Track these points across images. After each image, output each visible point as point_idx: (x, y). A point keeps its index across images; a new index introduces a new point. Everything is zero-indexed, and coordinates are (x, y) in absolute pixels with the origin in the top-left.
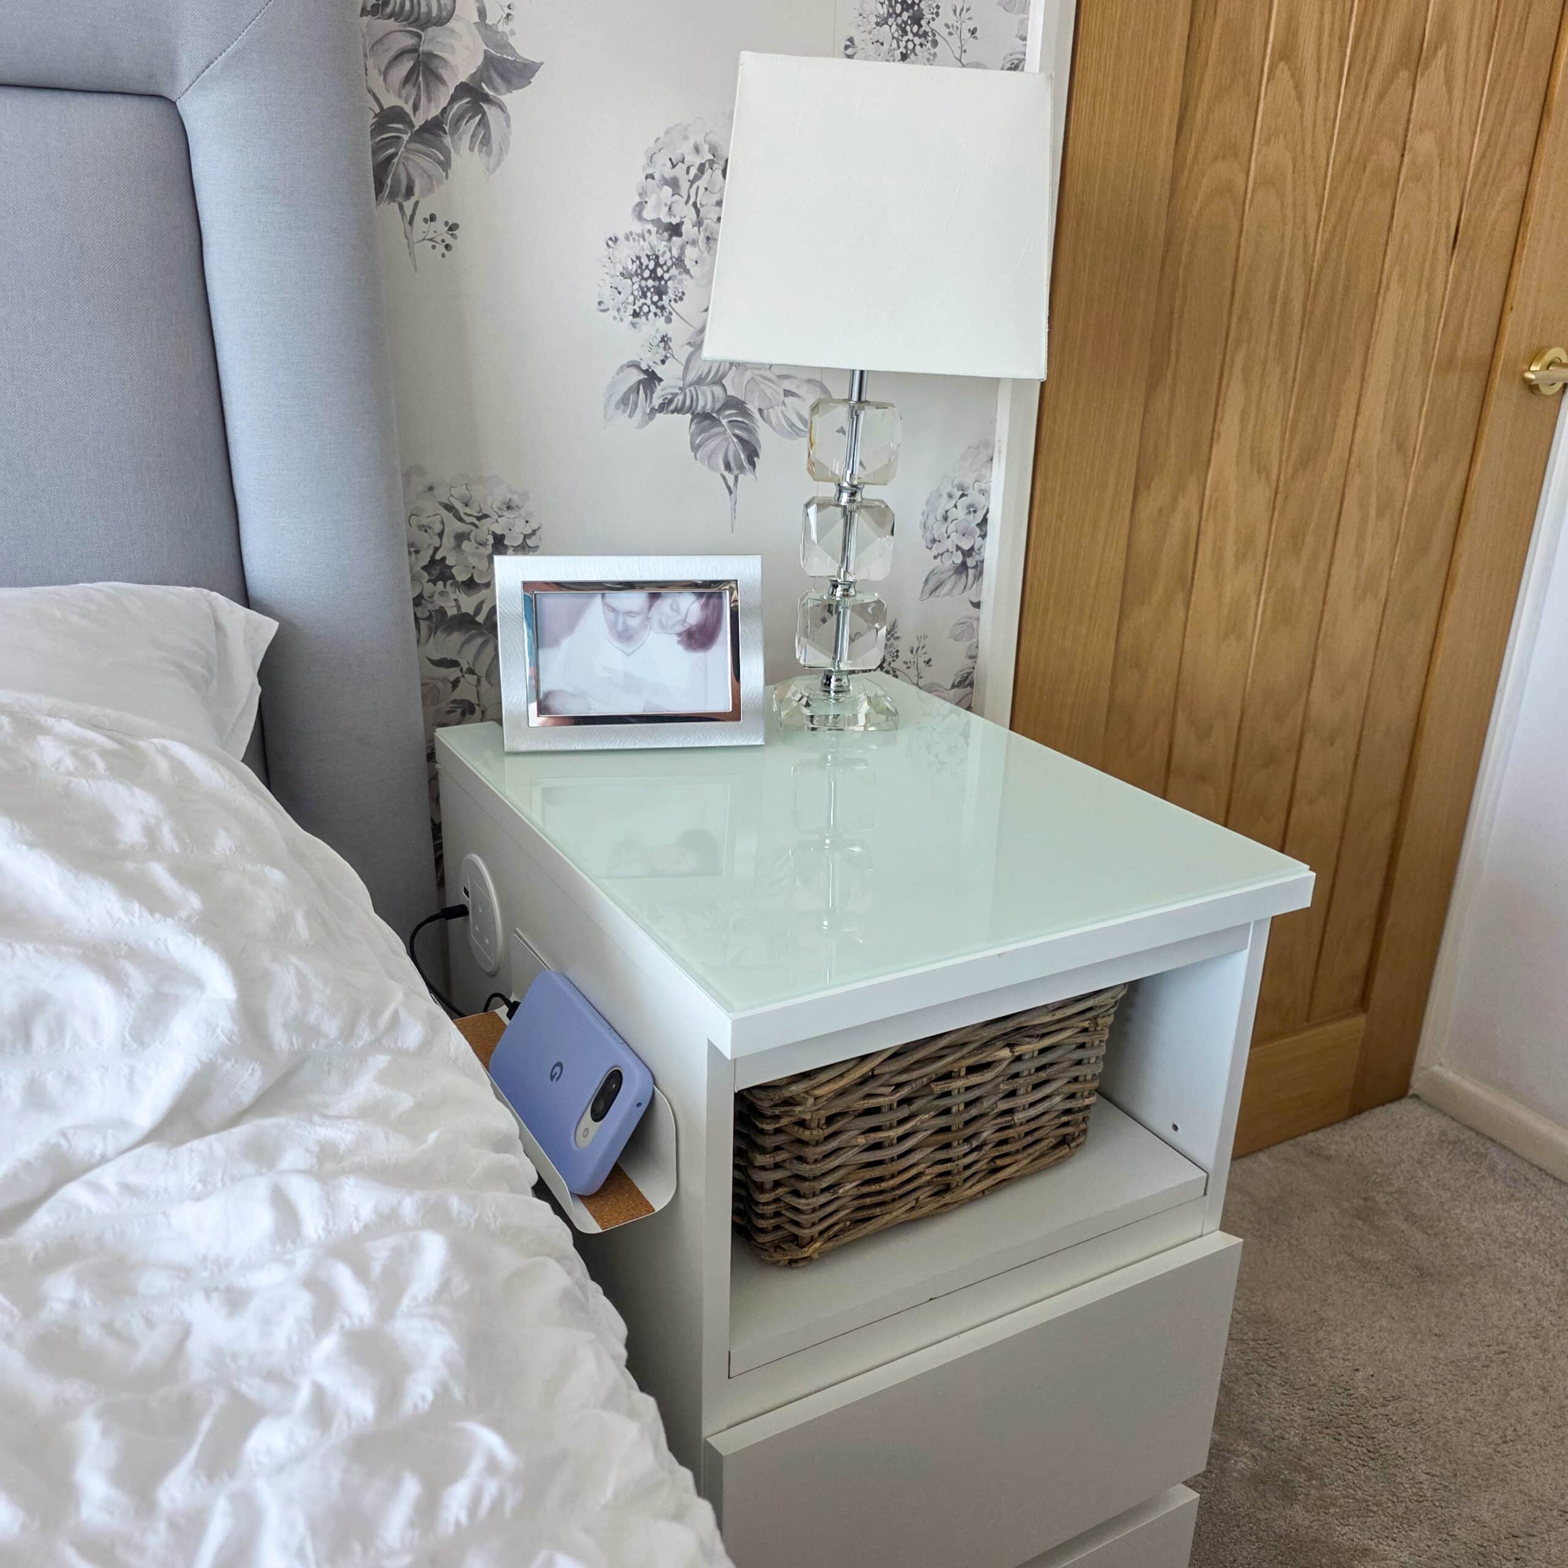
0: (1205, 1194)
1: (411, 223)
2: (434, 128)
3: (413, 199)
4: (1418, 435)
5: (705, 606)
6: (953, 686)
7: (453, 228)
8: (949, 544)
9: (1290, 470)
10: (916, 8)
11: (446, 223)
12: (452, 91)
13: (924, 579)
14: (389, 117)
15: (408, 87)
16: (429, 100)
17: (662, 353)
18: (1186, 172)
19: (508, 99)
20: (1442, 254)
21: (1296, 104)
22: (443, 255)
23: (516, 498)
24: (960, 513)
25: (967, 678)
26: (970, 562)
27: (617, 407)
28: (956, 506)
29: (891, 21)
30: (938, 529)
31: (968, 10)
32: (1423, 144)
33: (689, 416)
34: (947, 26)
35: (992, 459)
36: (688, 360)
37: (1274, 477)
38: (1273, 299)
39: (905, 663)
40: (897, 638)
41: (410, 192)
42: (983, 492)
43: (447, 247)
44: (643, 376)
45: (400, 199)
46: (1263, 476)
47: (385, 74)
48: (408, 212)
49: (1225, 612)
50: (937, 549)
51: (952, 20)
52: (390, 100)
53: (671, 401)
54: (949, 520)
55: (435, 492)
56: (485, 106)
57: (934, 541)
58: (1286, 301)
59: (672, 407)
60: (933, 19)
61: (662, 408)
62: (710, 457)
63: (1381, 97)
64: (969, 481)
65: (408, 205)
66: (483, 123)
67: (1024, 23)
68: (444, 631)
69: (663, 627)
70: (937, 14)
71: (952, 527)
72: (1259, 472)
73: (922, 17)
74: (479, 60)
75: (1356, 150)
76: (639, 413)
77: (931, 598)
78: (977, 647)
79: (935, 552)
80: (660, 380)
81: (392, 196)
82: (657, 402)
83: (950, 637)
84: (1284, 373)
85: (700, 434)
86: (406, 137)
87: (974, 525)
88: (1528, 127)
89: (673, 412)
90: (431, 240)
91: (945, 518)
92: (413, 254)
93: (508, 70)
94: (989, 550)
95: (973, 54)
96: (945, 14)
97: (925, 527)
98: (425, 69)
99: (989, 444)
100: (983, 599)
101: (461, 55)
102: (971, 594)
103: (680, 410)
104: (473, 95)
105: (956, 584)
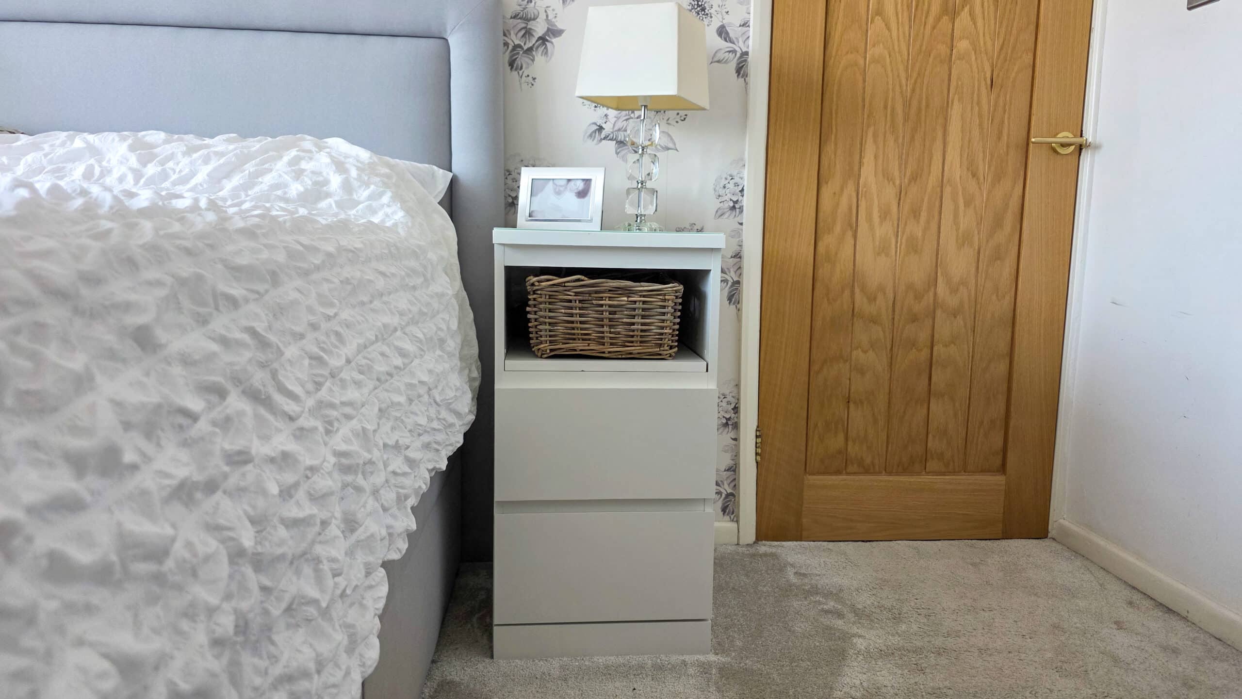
0: (707, 371)
1: (521, 77)
2: (530, 49)
3: (523, 70)
4: (982, 168)
5: (585, 184)
6: (732, 257)
7: (534, 79)
8: (727, 198)
9: (906, 181)
10: (703, 6)
11: (533, 77)
12: (536, 39)
13: (715, 211)
14: (516, 47)
15: (524, 38)
16: (529, 42)
17: (605, 120)
18: (833, 59)
19: (554, 40)
20: (984, 92)
21: (887, 31)
22: (531, 87)
24: (731, 186)
25: (738, 255)
26: (737, 206)
27: (588, 137)
28: (729, 183)
29: (693, 11)
30: (722, 192)
31: (724, 5)
32: (963, 45)
33: (615, 142)
34: (716, 11)
35: (744, 165)
36: (615, 123)
37: (898, 182)
38: (886, 107)
41: (521, 68)
42: (742, 178)
43: (532, 85)
44: (598, 127)
45: (518, 70)
46: (891, 183)
47: (516, 35)
48: (521, 74)
49: (877, 243)
50: (721, 199)
51: (718, 9)
52: (517, 42)
53: (608, 136)
54: (726, 188)
55: (523, 162)
56: (547, 43)
57: (719, 196)
58: (893, 109)
59: (608, 138)
60: (710, 9)
61: (604, 138)
62: (623, 157)
63: (934, 28)
64: (734, 173)
65: (521, 72)
66: (546, 48)
67: (748, 9)
69: (571, 191)
70: (712, 8)
71: (728, 191)
72: (888, 179)
73: (706, 9)
74: (546, 29)
75: (924, 48)
76: (595, 140)
77: (719, 219)
78: (742, 242)
80: (604, 129)
81: (516, 70)
82: (603, 136)
83: (729, 236)
84: (896, 140)
85: (619, 148)
86: (521, 52)
87: (738, 191)
88: (1028, 37)
89: (609, 140)
90: (527, 83)
91: (724, 187)
92: (521, 87)
93: (554, 32)
94: (745, 202)
95: (727, 20)
96: (715, 7)
97: (715, 190)
98: (528, 33)
99: (742, 159)
100: (744, 221)
101: (539, 28)
102: (738, 219)
103: (611, 139)
104: (543, 40)
105: (731, 214)
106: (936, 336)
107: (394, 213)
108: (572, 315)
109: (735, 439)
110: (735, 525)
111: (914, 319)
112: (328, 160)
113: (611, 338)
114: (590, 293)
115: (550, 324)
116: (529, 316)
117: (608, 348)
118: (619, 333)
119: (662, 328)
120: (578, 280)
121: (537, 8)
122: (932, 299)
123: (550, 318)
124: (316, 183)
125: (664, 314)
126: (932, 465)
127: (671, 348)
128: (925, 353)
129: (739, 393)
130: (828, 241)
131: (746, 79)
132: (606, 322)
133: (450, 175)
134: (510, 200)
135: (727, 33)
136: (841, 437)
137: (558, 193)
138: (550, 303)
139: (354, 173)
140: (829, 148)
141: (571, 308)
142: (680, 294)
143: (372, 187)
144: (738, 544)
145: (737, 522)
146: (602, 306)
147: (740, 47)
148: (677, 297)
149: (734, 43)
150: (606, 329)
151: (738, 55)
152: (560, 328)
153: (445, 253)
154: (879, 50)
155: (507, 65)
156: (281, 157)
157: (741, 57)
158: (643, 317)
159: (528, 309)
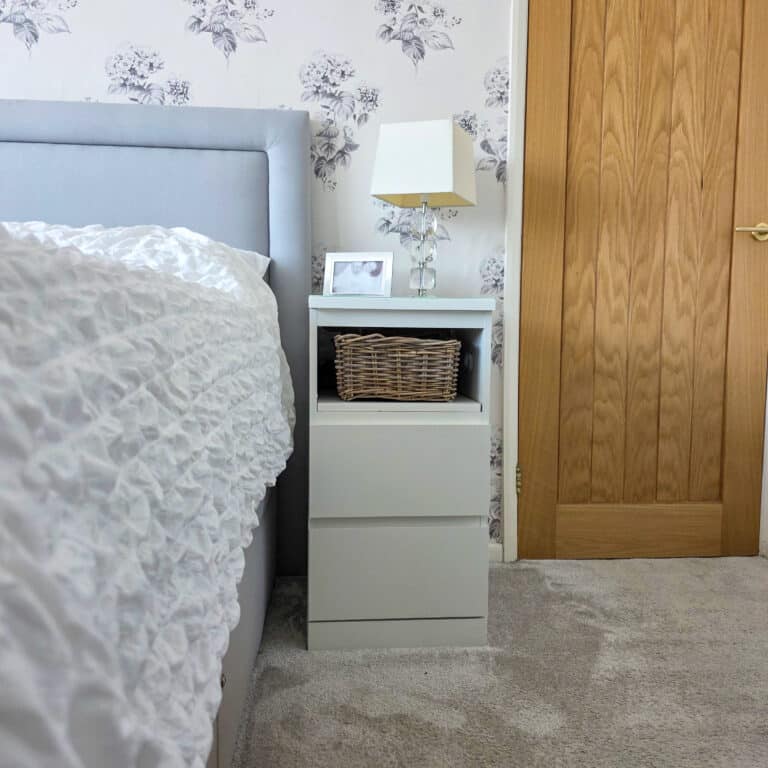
0: (482, 411)
1: (325, 183)
2: (332, 160)
3: (326, 177)
4: (696, 252)
5: (378, 265)
6: (495, 325)
8: (490, 277)
9: (635, 263)
10: (470, 125)
11: (334, 183)
12: (337, 152)
13: (481, 288)
14: (321, 158)
15: (327, 151)
16: (331, 154)
17: (392, 216)
18: (574, 166)
19: (351, 153)
20: (696, 191)
21: (617, 144)
22: (332, 190)
24: (494, 268)
25: (500, 323)
26: (499, 284)
27: (378, 230)
28: (492, 265)
30: (486, 273)
31: (487, 125)
32: (677, 154)
33: (400, 233)
34: (480, 129)
35: (504, 251)
36: (400, 218)
37: (628, 265)
38: (617, 204)
41: (325, 175)
42: (502, 262)
43: (334, 188)
44: (386, 222)
46: (623, 265)
47: (321, 149)
49: (613, 314)
50: (485, 279)
51: (482, 127)
52: (321, 155)
53: (394, 229)
54: (490, 270)
56: (345, 155)
57: (484, 276)
58: (623, 207)
59: (395, 231)
60: (476, 128)
61: (391, 231)
62: (406, 245)
63: (655, 140)
64: (496, 258)
65: (324, 179)
66: (344, 159)
67: (506, 127)
69: (366, 270)
70: (477, 126)
71: (491, 272)
73: (472, 127)
74: (344, 144)
75: (647, 156)
76: (384, 232)
77: (484, 294)
78: (504, 313)
80: (391, 223)
81: (321, 176)
82: (390, 229)
84: (626, 230)
85: (403, 239)
86: (325, 163)
87: (499, 272)
88: (730, 148)
90: (329, 187)
91: (488, 269)
92: (325, 190)
93: (351, 146)
94: (506, 280)
95: (489, 136)
96: (479, 126)
97: (480, 271)
98: (330, 147)
99: (502, 246)
100: (504, 296)
101: (339, 144)
102: (500, 295)
103: (397, 232)
104: (342, 153)
105: (493, 291)
106: (662, 388)
107: (230, 284)
108: (371, 366)
109: (499, 475)
110: (499, 546)
111: (644, 374)
112: (177, 243)
113: (403, 384)
114: (386, 348)
115: (354, 373)
116: (337, 367)
117: (400, 393)
118: (408, 380)
119: (444, 376)
120: (375, 338)
121: (337, 128)
122: (658, 359)
123: (353, 368)
124: (167, 261)
125: (445, 364)
126: (662, 495)
127: (452, 392)
128: (652, 405)
129: (502, 436)
130: (572, 312)
131: (505, 182)
132: (399, 371)
133: (269, 260)
134: (315, 280)
135: (489, 147)
136: (587, 472)
137: (356, 273)
138: (354, 356)
139: (197, 253)
140: (572, 237)
141: (370, 360)
142: (458, 349)
143: (212, 264)
144: (503, 561)
145: (502, 543)
146: (395, 358)
147: (499, 157)
148: (456, 351)
149: (494, 154)
150: (399, 377)
151: (498, 163)
152: (362, 377)
153: (269, 318)
154: (610, 159)
155: (313, 172)
156: (138, 241)
157: (500, 165)
158: (429, 367)
159: (336, 361)
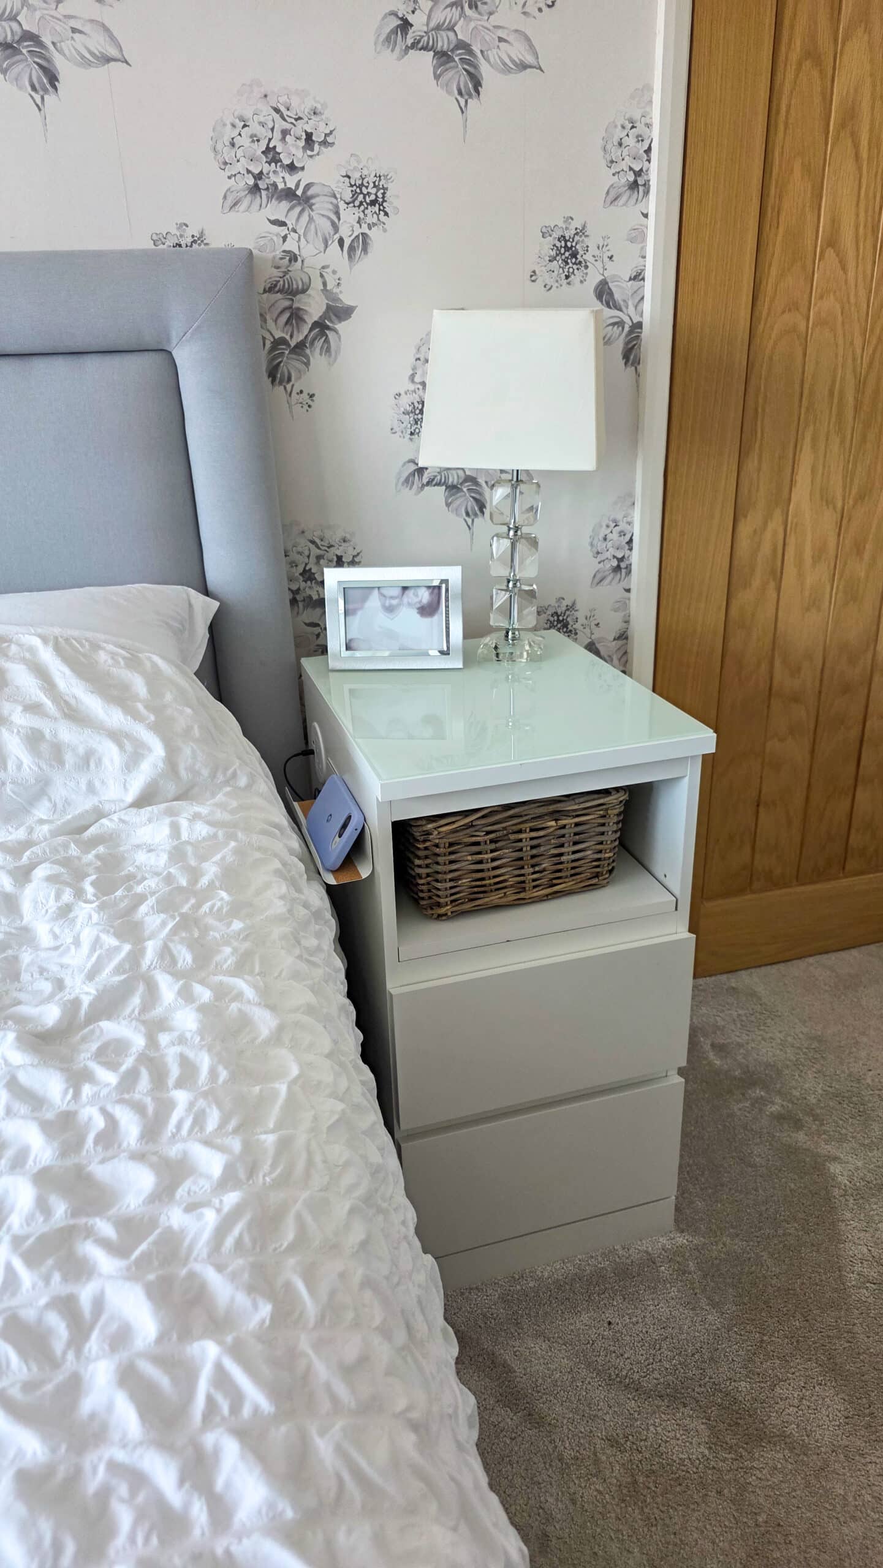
0: (676, 909)
1: (290, 395)
2: (301, 346)
3: (291, 383)
5: (432, 593)
6: (615, 639)
7: (312, 396)
8: (608, 555)
9: (851, 502)
10: (574, 249)
11: (309, 394)
12: (310, 326)
13: (592, 576)
14: (279, 342)
15: (288, 326)
16: (299, 332)
18: (762, 323)
19: (339, 326)
21: (841, 273)
22: (307, 411)
23: (348, 536)
24: (615, 536)
25: (623, 634)
26: (623, 565)
27: (403, 484)
28: (611, 532)
29: (558, 258)
30: (601, 546)
31: (607, 246)
33: (444, 487)
34: (594, 256)
35: (634, 504)
37: (839, 505)
39: (582, 625)
40: (577, 611)
41: (289, 380)
42: (629, 523)
43: (309, 406)
44: (417, 467)
45: (284, 384)
46: (831, 506)
47: (276, 321)
48: (289, 390)
49: (807, 594)
50: (600, 557)
51: (597, 253)
52: (278, 334)
53: (433, 480)
54: (608, 540)
55: (306, 534)
56: (327, 332)
57: (598, 553)
58: (842, 396)
59: (434, 483)
60: (585, 254)
61: (428, 484)
62: (457, 510)
64: (619, 517)
65: (289, 387)
66: (327, 341)
67: (643, 249)
68: (312, 607)
69: (409, 604)
70: (587, 251)
71: (609, 545)
72: (827, 504)
73: (578, 253)
74: (324, 307)
76: (415, 486)
77: (597, 587)
78: (629, 616)
79: (599, 559)
80: (427, 469)
81: (281, 383)
82: (424, 482)
83: (612, 610)
84: (842, 442)
85: (451, 496)
86: (287, 352)
87: (624, 543)
89: (434, 486)
90: (301, 403)
91: (605, 539)
92: (291, 412)
93: (339, 312)
94: (635, 558)
95: (612, 270)
96: (593, 250)
97: (592, 545)
98: (295, 316)
99: (631, 495)
100: (632, 587)
101: (314, 307)
102: (624, 584)
103: (439, 484)
104: (321, 327)
105: (613, 579)
106: (871, 707)
111: (846, 689)
113: (535, 879)
115: (451, 878)
117: (529, 893)
118: (544, 870)
121: (305, 270)
122: (869, 662)
123: (450, 871)
126: (852, 864)
128: (855, 733)
130: (745, 598)
131: (638, 367)
132: (526, 860)
135: (611, 294)
136: (747, 849)
137: (389, 610)
138: (451, 852)
140: (751, 464)
141: (479, 853)
146: (521, 840)
147: (629, 315)
149: (620, 310)
150: (527, 869)
151: (627, 328)
152: (464, 880)
154: (830, 304)
155: (265, 375)
157: (631, 332)
158: (576, 842)
